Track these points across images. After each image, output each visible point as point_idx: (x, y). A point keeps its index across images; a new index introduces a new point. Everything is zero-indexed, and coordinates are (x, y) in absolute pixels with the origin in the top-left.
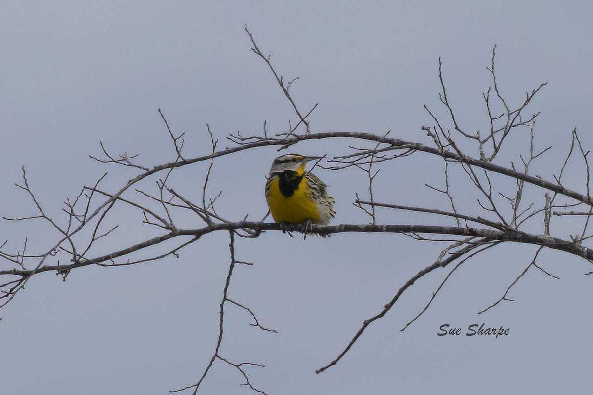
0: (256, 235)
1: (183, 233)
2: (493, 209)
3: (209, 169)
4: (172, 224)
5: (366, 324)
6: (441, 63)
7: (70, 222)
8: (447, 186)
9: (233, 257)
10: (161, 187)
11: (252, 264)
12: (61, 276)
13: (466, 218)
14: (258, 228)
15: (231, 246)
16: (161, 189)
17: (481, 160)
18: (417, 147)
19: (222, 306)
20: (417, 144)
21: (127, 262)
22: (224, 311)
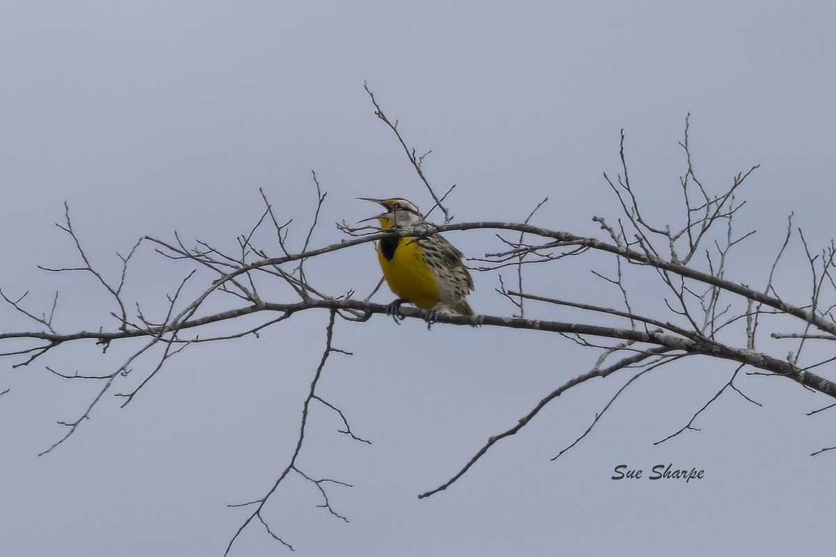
0: (365, 318)
1: (269, 307)
2: (684, 312)
3: (312, 229)
4: (255, 295)
5: (492, 441)
6: (623, 137)
7: (123, 279)
8: (620, 275)
9: (329, 343)
10: (243, 245)
11: (351, 354)
12: (102, 346)
13: (645, 321)
14: (369, 311)
15: (330, 329)
16: (244, 247)
17: (673, 262)
18: (591, 244)
19: (306, 404)
20: (591, 239)
21: (195, 339)
22: (308, 410)
